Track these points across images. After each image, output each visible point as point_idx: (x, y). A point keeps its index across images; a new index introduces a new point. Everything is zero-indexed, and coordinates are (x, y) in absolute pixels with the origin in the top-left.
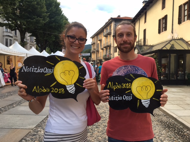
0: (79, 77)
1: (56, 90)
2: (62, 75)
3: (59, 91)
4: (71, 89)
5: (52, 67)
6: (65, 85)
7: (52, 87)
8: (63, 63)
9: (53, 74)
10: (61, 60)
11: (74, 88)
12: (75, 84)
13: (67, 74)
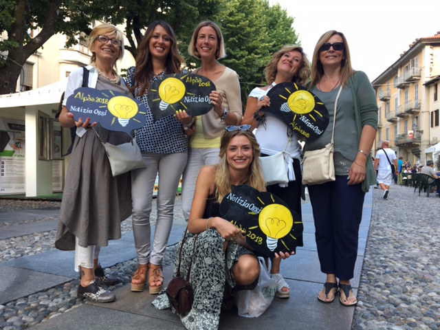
0: (288, 234)
1: (252, 236)
2: (269, 222)
3: (256, 239)
4: (272, 244)
5: (261, 206)
6: (266, 236)
7: (250, 230)
8: (276, 207)
9: (257, 216)
10: (275, 203)
11: (276, 245)
12: (279, 240)
13: (276, 223)
